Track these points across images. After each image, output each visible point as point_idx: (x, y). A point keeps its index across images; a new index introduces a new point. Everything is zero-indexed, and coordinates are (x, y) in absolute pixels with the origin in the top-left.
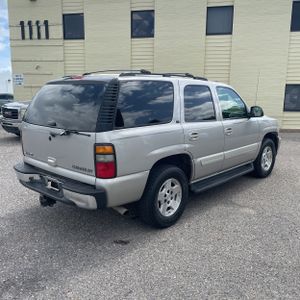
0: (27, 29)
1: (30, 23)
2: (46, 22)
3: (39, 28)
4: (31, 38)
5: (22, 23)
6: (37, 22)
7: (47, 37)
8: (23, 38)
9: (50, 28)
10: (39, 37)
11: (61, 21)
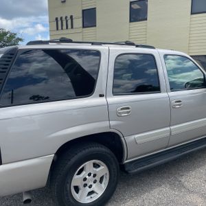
0: (60, 23)
1: (61, 18)
2: (71, 17)
3: (67, 21)
4: (62, 29)
5: (57, 19)
6: (66, 17)
7: (72, 27)
8: (57, 29)
9: (74, 21)
10: (67, 28)
11: (81, 15)
